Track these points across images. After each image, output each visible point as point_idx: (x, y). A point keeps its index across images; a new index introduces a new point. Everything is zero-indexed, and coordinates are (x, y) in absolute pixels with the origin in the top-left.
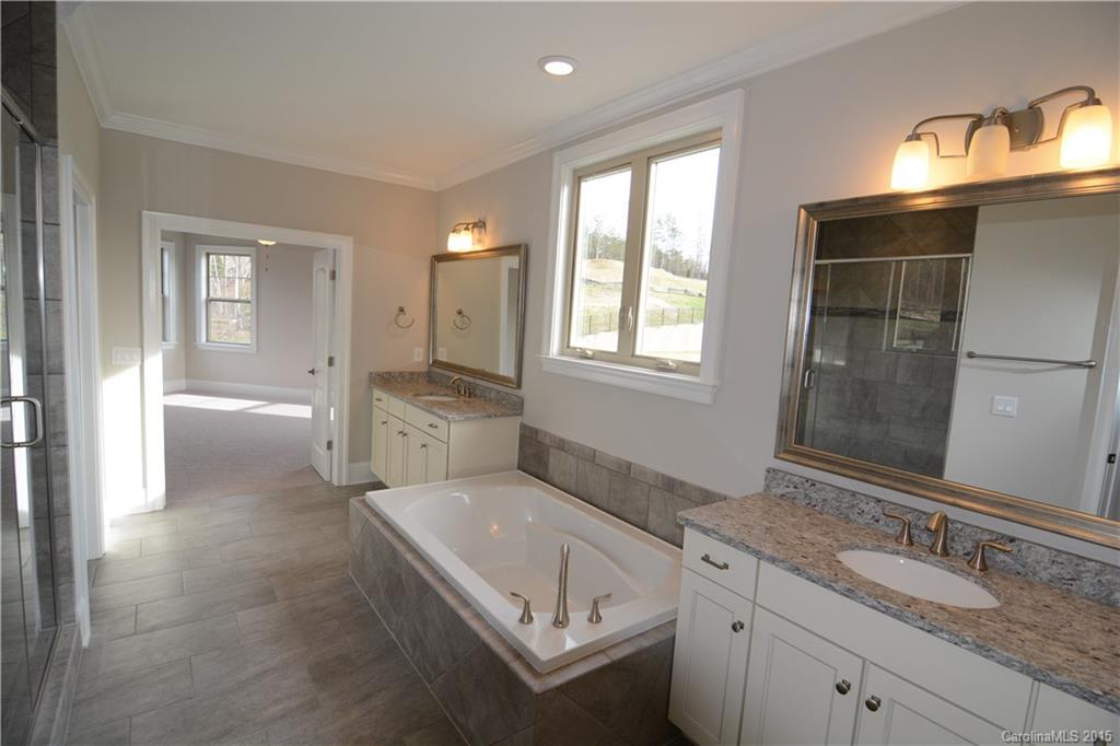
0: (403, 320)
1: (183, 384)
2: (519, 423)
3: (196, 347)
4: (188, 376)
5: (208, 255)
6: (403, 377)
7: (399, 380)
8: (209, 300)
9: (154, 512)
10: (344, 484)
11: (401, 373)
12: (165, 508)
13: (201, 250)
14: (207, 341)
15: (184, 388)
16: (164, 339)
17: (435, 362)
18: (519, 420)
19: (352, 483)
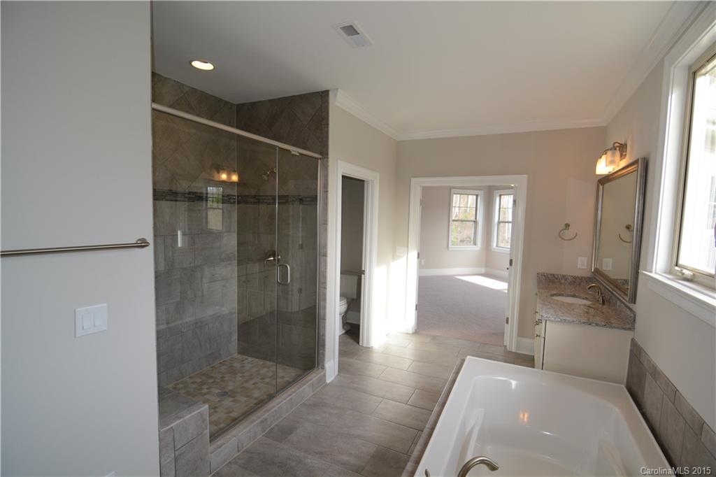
0: (568, 234)
1: (483, 270)
2: (631, 337)
3: (491, 249)
4: (487, 265)
5: (500, 196)
6: (566, 280)
7: (563, 281)
8: (499, 223)
9: (408, 334)
10: (513, 351)
11: (564, 276)
12: (413, 333)
13: (497, 193)
14: (497, 246)
15: (483, 272)
16: (475, 244)
17: (596, 270)
18: (630, 335)
19: (518, 352)
